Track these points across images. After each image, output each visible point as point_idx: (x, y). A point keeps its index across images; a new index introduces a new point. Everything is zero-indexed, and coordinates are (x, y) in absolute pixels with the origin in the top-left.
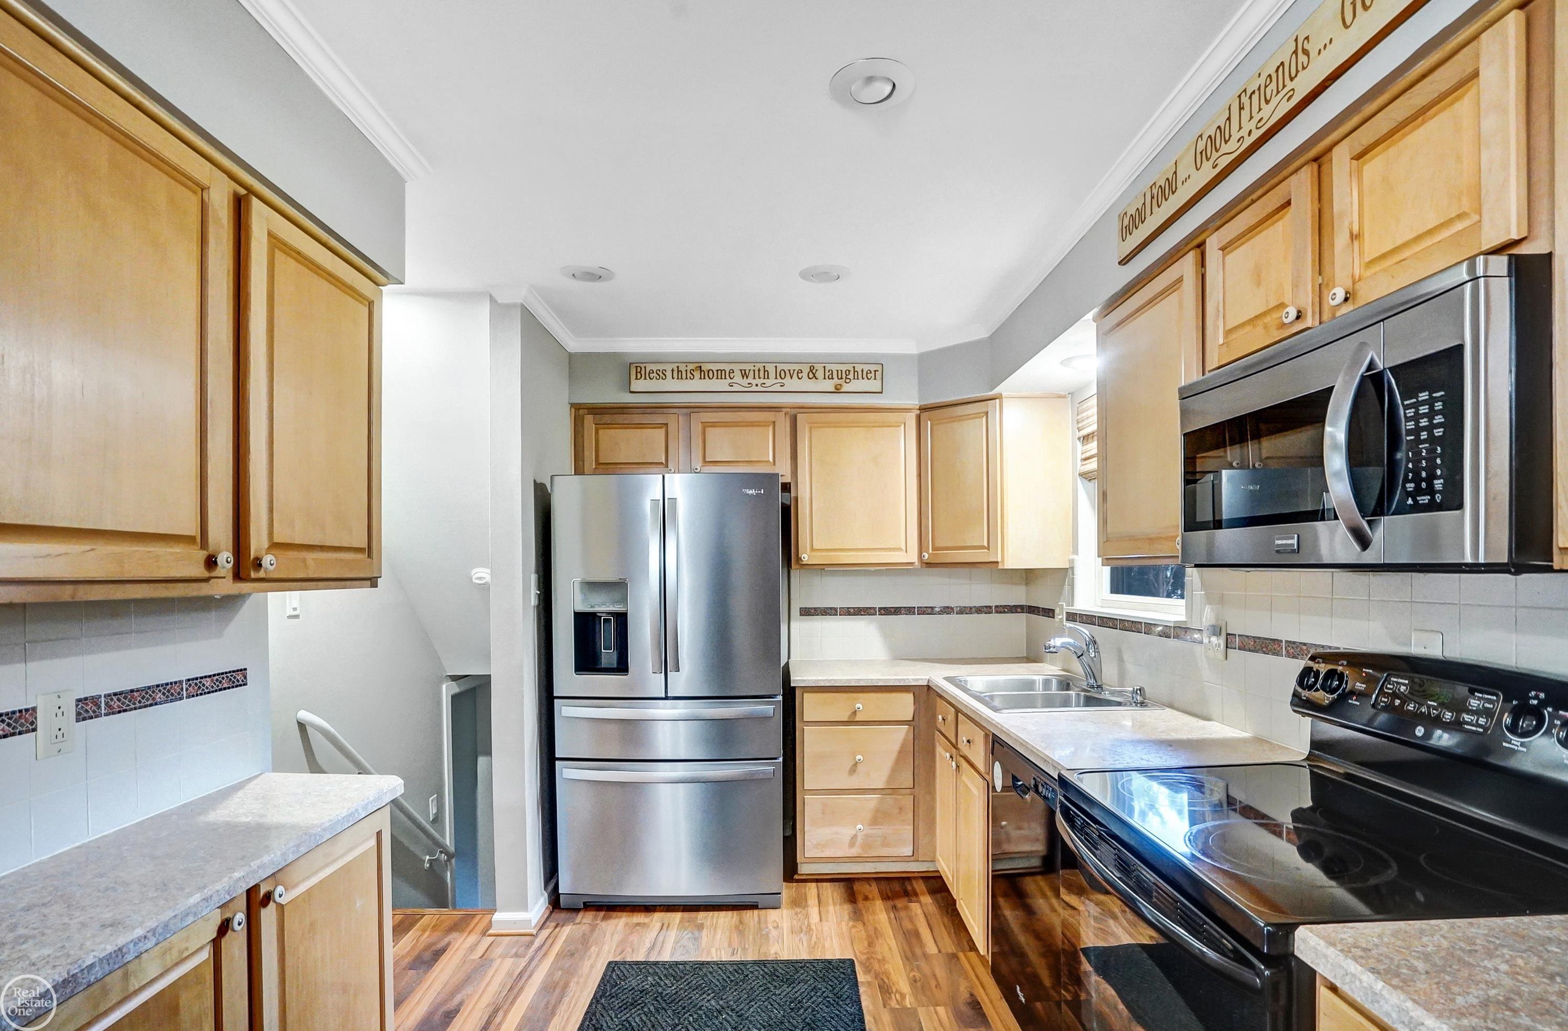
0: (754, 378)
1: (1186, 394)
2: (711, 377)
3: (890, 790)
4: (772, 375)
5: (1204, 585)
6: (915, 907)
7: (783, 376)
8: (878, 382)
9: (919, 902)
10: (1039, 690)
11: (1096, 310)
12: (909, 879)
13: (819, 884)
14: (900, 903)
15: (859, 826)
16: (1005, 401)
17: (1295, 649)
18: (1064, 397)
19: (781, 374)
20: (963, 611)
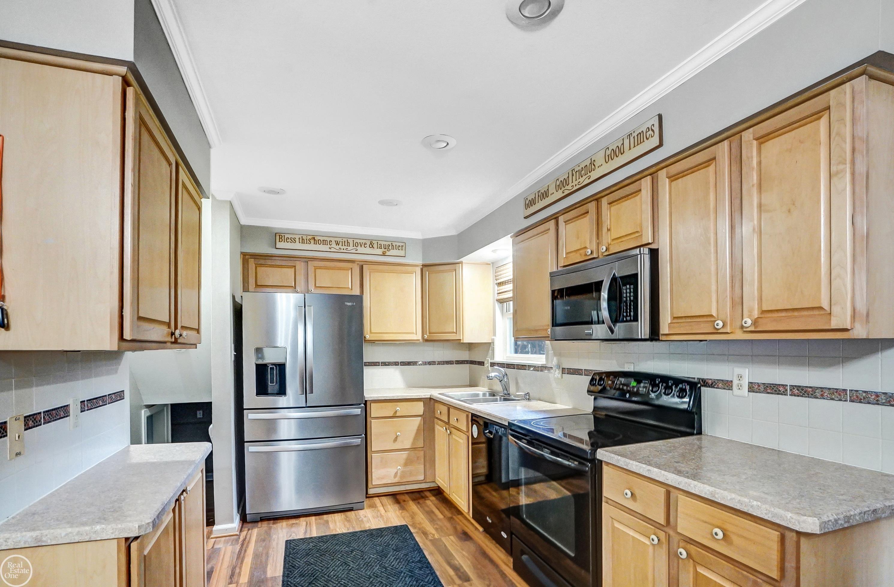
0: (342, 246)
1: (552, 275)
2: (320, 243)
3: (414, 449)
4: (351, 244)
5: (553, 349)
6: (428, 502)
7: (357, 245)
8: (404, 251)
9: (429, 500)
10: (481, 397)
11: (513, 234)
12: (422, 491)
13: (380, 498)
14: (421, 501)
15: (399, 467)
16: (464, 264)
17: (587, 372)
18: (489, 264)
19: (356, 245)
20: (440, 363)
